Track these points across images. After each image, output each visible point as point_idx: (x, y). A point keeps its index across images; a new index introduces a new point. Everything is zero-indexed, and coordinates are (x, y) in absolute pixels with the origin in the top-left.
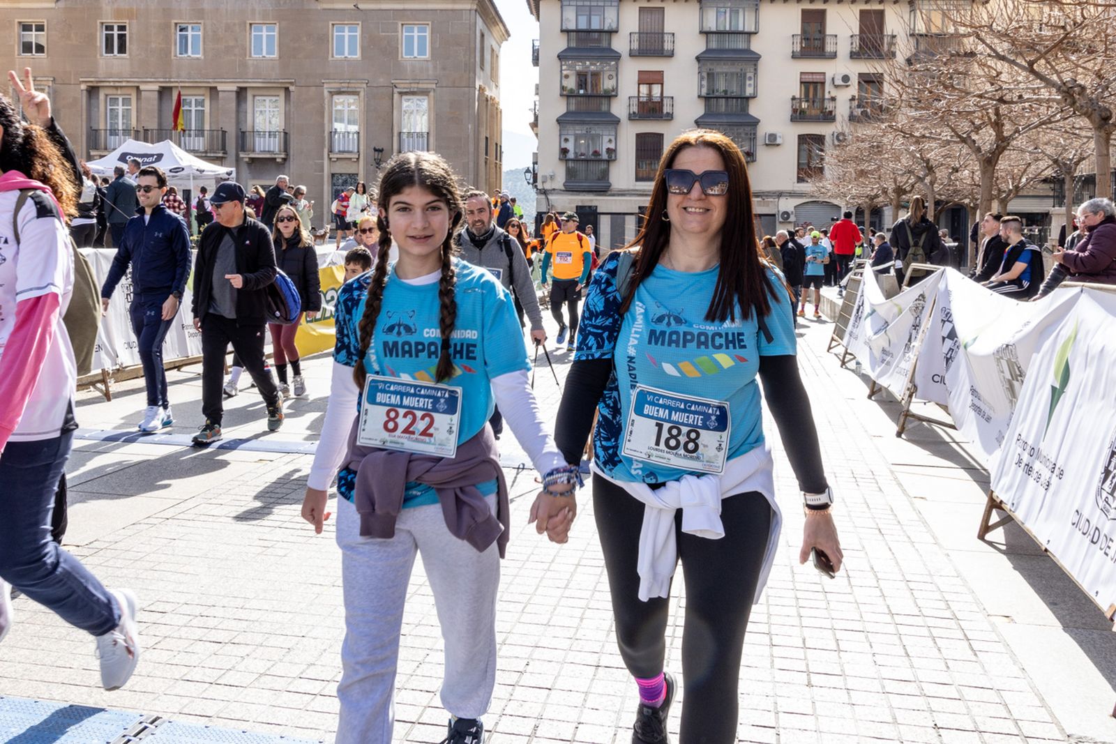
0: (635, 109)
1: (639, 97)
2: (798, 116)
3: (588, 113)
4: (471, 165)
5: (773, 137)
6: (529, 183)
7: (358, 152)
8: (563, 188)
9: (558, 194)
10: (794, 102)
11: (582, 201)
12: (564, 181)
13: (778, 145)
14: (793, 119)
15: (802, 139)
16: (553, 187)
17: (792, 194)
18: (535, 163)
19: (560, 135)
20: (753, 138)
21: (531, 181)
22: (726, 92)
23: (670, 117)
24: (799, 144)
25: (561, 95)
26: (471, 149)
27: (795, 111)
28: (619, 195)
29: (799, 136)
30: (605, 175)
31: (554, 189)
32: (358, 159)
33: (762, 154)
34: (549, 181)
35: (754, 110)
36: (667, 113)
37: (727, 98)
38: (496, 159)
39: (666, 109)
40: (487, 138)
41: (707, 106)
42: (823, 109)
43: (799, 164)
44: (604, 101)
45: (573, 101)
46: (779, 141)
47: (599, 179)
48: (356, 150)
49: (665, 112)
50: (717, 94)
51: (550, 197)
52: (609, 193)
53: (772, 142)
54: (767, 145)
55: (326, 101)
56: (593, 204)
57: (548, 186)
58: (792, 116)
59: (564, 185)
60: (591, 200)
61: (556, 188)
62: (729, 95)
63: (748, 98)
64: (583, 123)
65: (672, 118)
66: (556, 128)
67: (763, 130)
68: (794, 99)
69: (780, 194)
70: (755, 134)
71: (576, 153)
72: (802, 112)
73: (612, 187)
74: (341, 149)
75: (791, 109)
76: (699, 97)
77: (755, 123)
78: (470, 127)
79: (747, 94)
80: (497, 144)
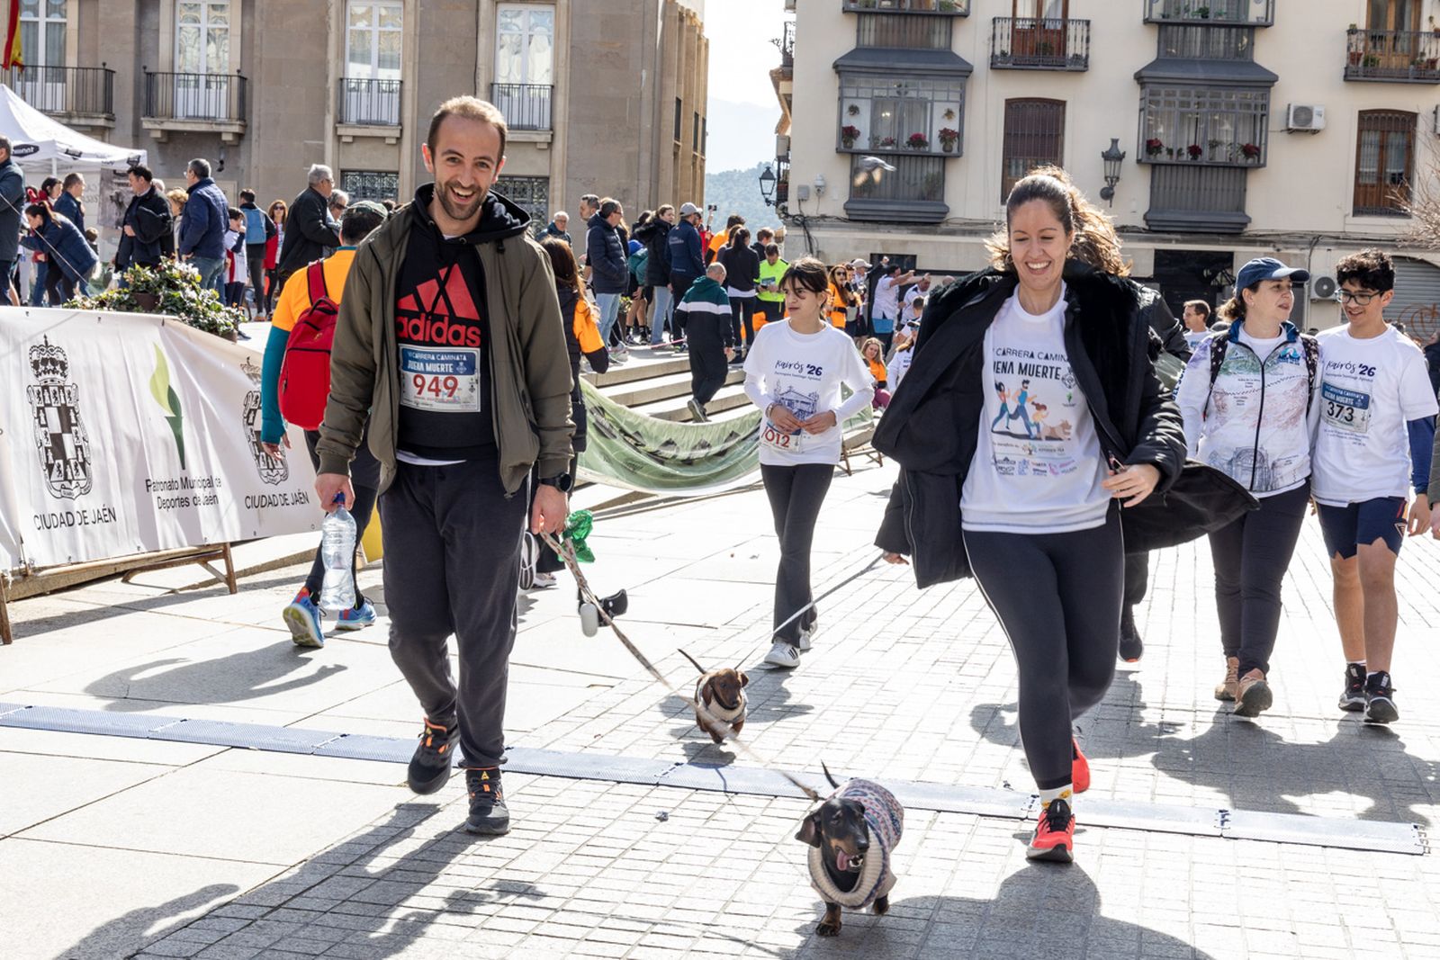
0: (1005, 45)
1: (1014, 19)
2: (1360, 69)
3: (904, 52)
4: (645, 159)
5: (1304, 114)
6: (768, 201)
7: (400, 124)
8: (843, 215)
9: (832, 226)
10: (1354, 37)
11: (883, 243)
12: (846, 199)
13: (1315, 132)
14: (1350, 77)
15: (1369, 120)
16: (822, 211)
17: (1341, 241)
18: (782, 158)
19: (841, 99)
20: (1259, 115)
21: (773, 198)
22: (1204, 13)
23: (1081, 65)
24: (1360, 131)
25: (845, 11)
26: (647, 124)
27: (1354, 58)
28: (964, 233)
29: (1362, 113)
30: (935, 188)
31: (824, 217)
32: (399, 139)
33: (1280, 151)
34: (813, 196)
35: (1265, 53)
36: (1076, 57)
37: (1208, 26)
38: (695, 148)
39: (1073, 48)
40: (679, 101)
41: (1163, 43)
42: (1415, 55)
43: (1358, 175)
44: (940, 26)
45: (871, 23)
46: (1317, 123)
47: (924, 199)
48: (395, 120)
49: (1070, 52)
50: (1185, 17)
51: (814, 233)
52: (943, 227)
53: (1302, 125)
54: (1290, 131)
55: (333, 12)
56: (909, 251)
57: (810, 209)
58: (1346, 68)
59: (846, 209)
60: (905, 243)
61: (829, 214)
62: (1211, 19)
63: (1252, 28)
64: (890, 72)
65: (1086, 66)
66: (833, 82)
67: (1284, 99)
68: (1352, 31)
69: (1315, 240)
70: (1265, 107)
71: (874, 138)
72: (1370, 61)
73: (949, 216)
74: (364, 117)
75: (1345, 53)
76: (1147, 22)
77: (1267, 82)
78: (644, 74)
79: (1252, 18)
80: (697, 115)
